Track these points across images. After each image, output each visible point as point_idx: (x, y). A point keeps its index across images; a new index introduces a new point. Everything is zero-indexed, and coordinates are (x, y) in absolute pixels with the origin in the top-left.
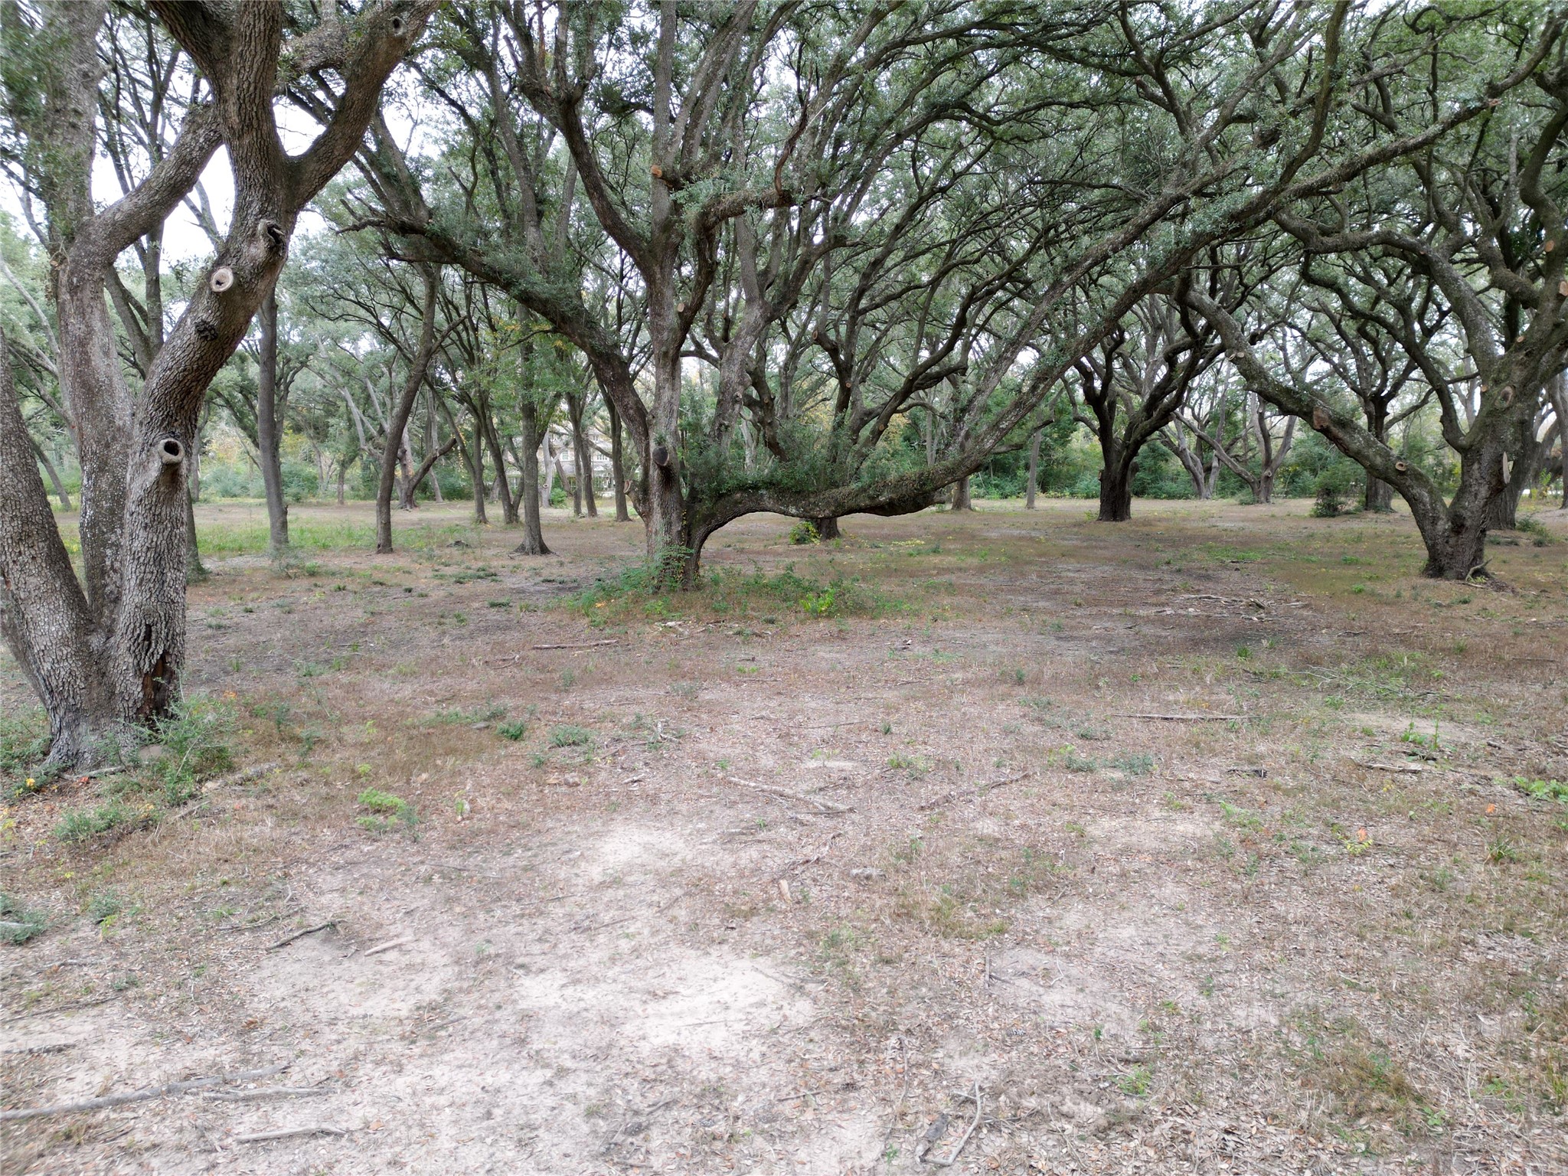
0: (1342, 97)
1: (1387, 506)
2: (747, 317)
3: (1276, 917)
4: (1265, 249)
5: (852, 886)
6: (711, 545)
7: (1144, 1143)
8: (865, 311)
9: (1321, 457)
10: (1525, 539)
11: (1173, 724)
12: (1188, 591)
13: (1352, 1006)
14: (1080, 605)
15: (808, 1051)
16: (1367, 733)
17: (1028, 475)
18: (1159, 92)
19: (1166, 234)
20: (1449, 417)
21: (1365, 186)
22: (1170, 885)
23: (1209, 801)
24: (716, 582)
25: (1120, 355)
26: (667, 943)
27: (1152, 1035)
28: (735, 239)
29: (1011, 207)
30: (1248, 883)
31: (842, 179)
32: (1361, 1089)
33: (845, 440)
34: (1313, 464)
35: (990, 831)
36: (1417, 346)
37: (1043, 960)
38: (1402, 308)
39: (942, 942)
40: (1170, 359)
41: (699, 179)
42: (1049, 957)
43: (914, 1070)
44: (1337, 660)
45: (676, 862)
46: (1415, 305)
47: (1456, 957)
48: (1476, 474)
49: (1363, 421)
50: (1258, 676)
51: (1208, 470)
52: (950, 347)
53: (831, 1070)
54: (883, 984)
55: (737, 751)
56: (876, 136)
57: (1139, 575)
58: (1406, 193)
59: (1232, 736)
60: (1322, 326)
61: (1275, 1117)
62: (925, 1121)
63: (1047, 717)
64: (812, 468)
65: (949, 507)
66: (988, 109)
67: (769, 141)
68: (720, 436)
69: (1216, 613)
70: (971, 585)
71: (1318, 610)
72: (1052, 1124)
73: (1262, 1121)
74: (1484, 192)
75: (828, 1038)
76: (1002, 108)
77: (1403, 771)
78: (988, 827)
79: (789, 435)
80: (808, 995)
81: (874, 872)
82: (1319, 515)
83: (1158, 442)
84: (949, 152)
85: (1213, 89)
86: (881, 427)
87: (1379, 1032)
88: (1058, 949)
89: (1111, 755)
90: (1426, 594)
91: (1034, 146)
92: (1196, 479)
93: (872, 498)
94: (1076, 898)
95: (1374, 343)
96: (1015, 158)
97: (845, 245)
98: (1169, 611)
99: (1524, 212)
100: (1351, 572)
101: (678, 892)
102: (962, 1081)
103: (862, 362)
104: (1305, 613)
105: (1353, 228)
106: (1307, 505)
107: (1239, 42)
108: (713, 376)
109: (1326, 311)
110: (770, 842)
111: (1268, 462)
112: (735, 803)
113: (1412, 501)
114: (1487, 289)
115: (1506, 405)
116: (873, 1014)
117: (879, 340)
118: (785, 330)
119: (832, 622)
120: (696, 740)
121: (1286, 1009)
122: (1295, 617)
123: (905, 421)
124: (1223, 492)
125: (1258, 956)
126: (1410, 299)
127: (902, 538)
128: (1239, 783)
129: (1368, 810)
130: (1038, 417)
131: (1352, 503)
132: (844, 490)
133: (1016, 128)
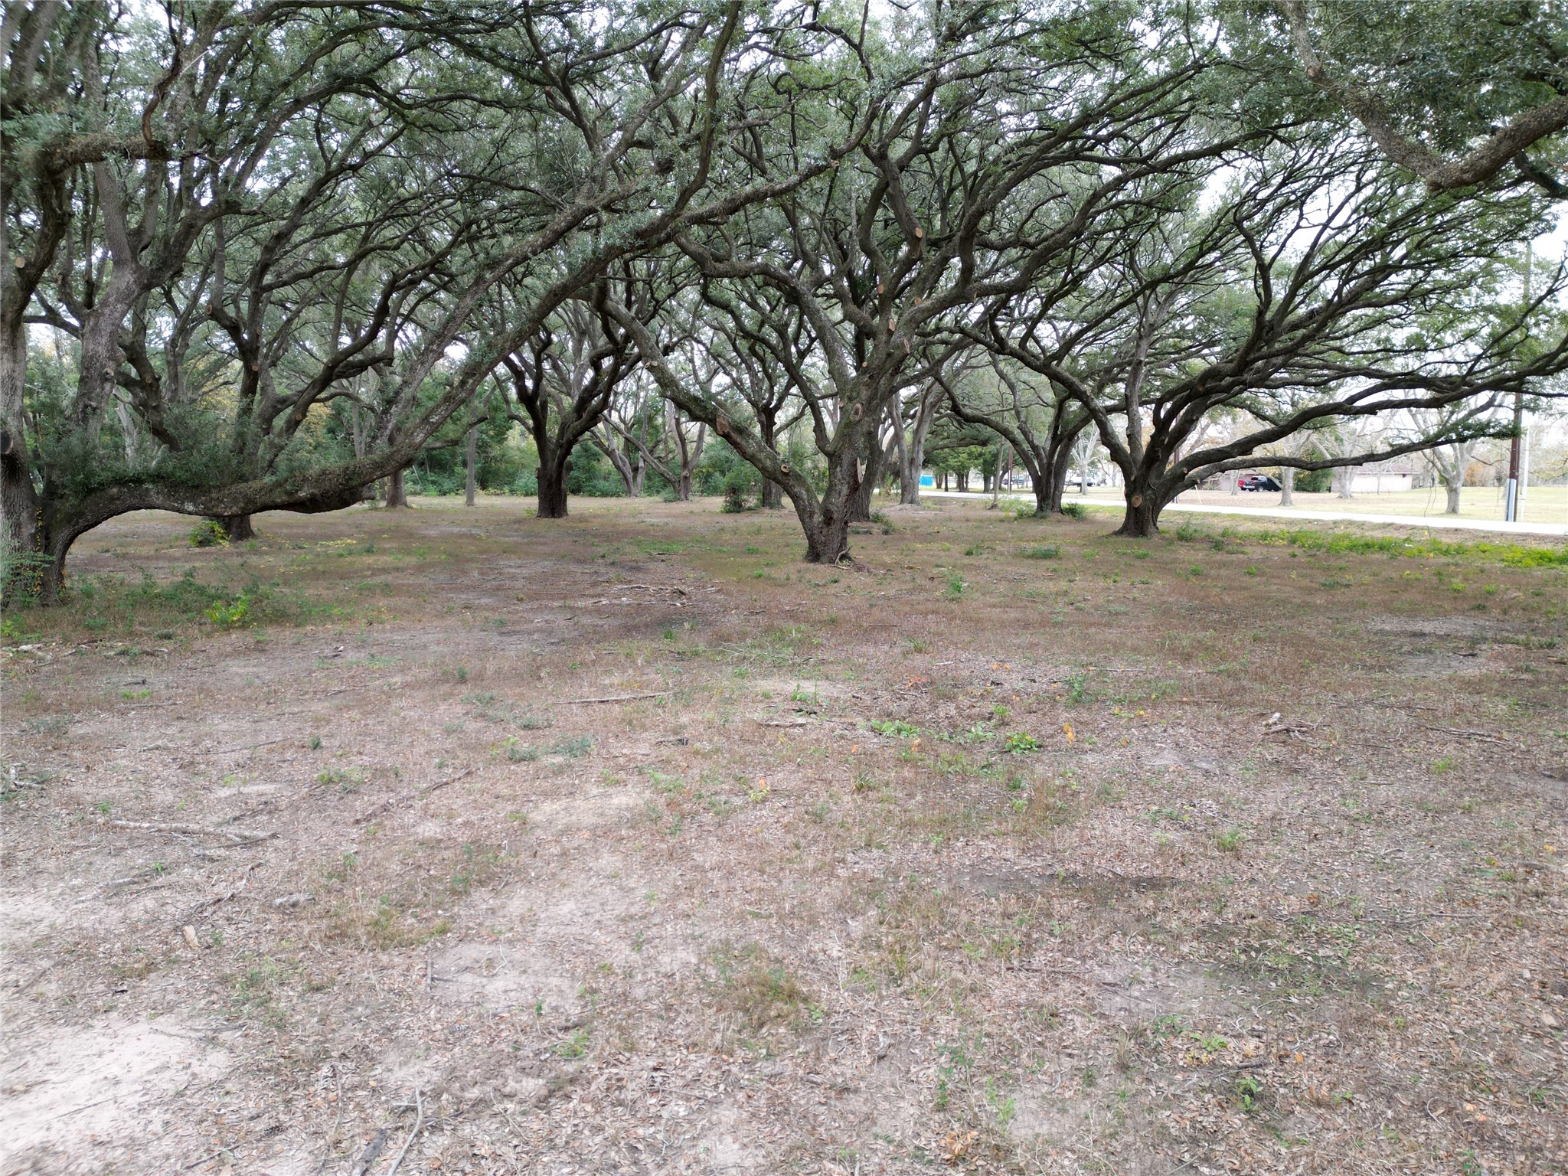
0: (722, 138)
1: (779, 503)
2: (116, 282)
3: (696, 868)
4: (671, 268)
5: (275, 917)
6: (78, 550)
7: (582, 1100)
8: (270, 288)
9: (727, 460)
10: (876, 528)
11: (608, 706)
12: (621, 582)
13: (757, 933)
14: (521, 600)
15: (224, 1105)
16: (766, 696)
17: (466, 471)
18: (567, 105)
19: (583, 243)
20: (819, 428)
21: (747, 221)
22: (606, 855)
23: (640, 773)
24: (88, 594)
25: (549, 356)
26: (30, 1027)
27: (588, 997)
28: (96, 190)
29: (430, 196)
30: (672, 841)
31: (233, 137)
32: (762, 1002)
33: (253, 427)
34: (721, 466)
35: (432, 833)
36: (794, 366)
37: (488, 950)
38: (781, 330)
39: (380, 956)
40: (595, 363)
41: (35, 110)
42: (493, 947)
43: (350, 1094)
44: (743, 636)
45: (42, 929)
46: (791, 330)
47: (832, 875)
48: (839, 476)
49: (757, 430)
50: (681, 656)
51: (636, 470)
52: (373, 335)
53: (252, 1118)
54: (313, 1014)
55: (124, 790)
56: (270, 99)
57: (577, 569)
58: (780, 231)
59: (660, 711)
60: (721, 344)
61: (695, 1045)
62: (362, 1142)
63: (490, 712)
64: (213, 459)
65: (383, 504)
66: (398, 90)
67: (135, 82)
68: (85, 419)
69: (646, 601)
70: (409, 585)
71: (728, 593)
72: (495, 1108)
73: (685, 1052)
74: (836, 238)
75: (247, 1085)
76: (413, 92)
77: (793, 726)
78: (430, 829)
79: (180, 420)
80: (223, 1045)
81: (301, 898)
82: (729, 512)
83: (590, 443)
84: (357, 129)
85: (616, 111)
86: (299, 417)
87: (775, 951)
88: (502, 937)
89: (552, 742)
90: (808, 576)
91: (450, 137)
92: (625, 478)
93: (290, 494)
94: (519, 885)
95: (762, 361)
96: (431, 147)
97: (239, 213)
98: (604, 601)
99: (864, 260)
100: (752, 560)
101: (46, 964)
102: (402, 1092)
103: (270, 343)
104: (719, 597)
105: (739, 259)
106: (718, 502)
107: (637, 72)
108: (74, 349)
109: (724, 330)
110: (170, 886)
111: (685, 464)
112: (123, 849)
113: (795, 498)
114: (842, 321)
115: (857, 418)
116: (302, 1048)
117: (289, 321)
118: (170, 301)
119: (247, 633)
120: (66, 783)
121: (704, 948)
122: (710, 601)
123: (328, 411)
124: (649, 490)
125: (682, 905)
126: (787, 325)
127: (329, 538)
128: (665, 752)
129: (767, 761)
130: (473, 413)
131: (752, 501)
132: (256, 485)
133: (429, 116)
